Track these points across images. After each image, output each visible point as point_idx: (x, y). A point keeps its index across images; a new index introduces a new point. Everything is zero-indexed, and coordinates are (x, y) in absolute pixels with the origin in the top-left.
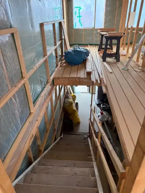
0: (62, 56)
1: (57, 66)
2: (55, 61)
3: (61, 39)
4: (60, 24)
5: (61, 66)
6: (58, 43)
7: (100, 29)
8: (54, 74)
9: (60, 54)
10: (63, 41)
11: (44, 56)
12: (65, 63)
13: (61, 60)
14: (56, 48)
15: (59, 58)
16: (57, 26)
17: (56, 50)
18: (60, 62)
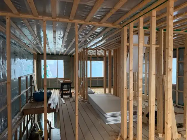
0: (31, 96)
1: (27, 102)
2: (25, 100)
3: (31, 85)
4: (31, 76)
5: (30, 102)
6: (29, 88)
7: (60, 79)
8: (24, 107)
9: (30, 95)
10: (33, 86)
11: (19, 94)
12: (33, 100)
13: (30, 99)
14: (27, 91)
15: (28, 98)
16: (29, 77)
17: (27, 92)
18: (29, 101)
